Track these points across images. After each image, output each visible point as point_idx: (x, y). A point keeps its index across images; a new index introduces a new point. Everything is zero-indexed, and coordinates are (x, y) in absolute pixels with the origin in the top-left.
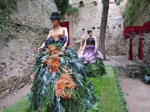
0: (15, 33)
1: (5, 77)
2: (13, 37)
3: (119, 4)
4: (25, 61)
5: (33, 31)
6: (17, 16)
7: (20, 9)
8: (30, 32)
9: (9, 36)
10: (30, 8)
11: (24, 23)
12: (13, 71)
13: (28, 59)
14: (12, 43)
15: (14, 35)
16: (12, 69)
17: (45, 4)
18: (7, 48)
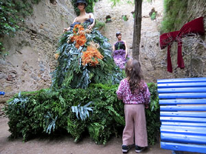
0: (29, 40)
1: (16, 90)
2: (27, 44)
3: (155, 19)
4: (39, 75)
5: (50, 42)
6: (32, 21)
7: (35, 15)
8: (47, 42)
9: (22, 42)
10: (47, 15)
11: (39, 31)
12: (25, 84)
13: (44, 75)
14: (25, 50)
15: (28, 42)
16: (23, 81)
17: (64, 14)
18: (20, 55)
